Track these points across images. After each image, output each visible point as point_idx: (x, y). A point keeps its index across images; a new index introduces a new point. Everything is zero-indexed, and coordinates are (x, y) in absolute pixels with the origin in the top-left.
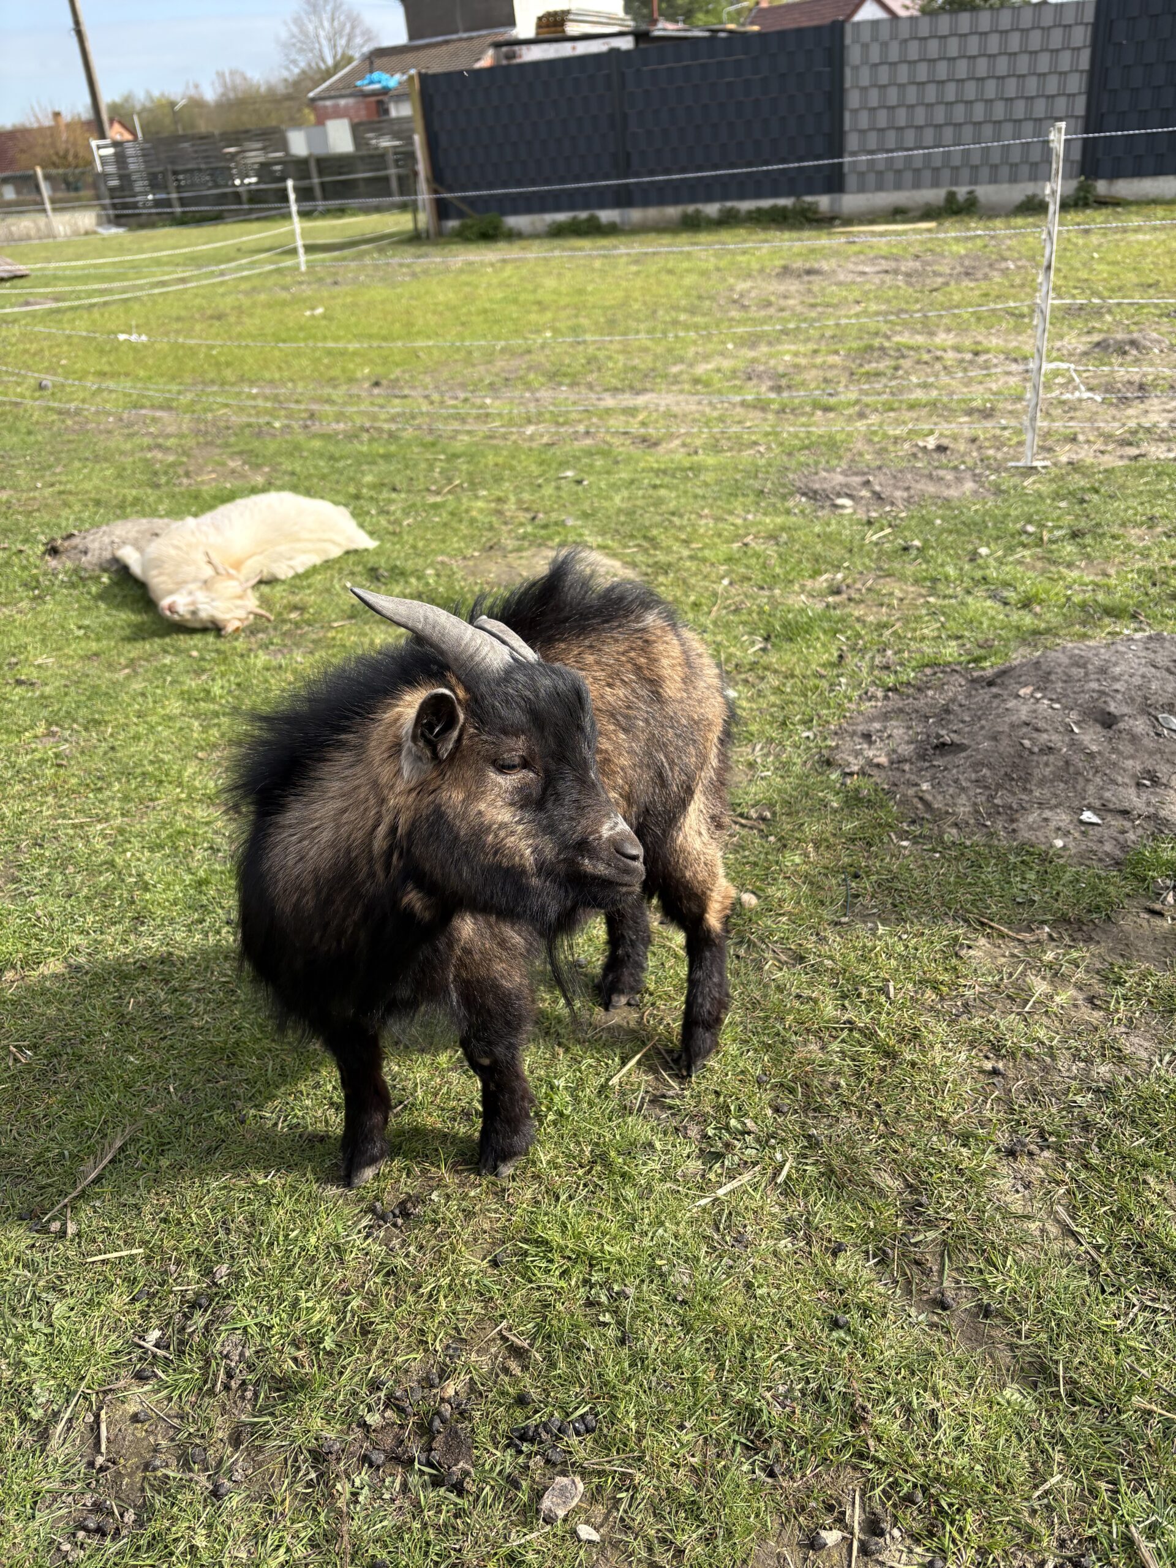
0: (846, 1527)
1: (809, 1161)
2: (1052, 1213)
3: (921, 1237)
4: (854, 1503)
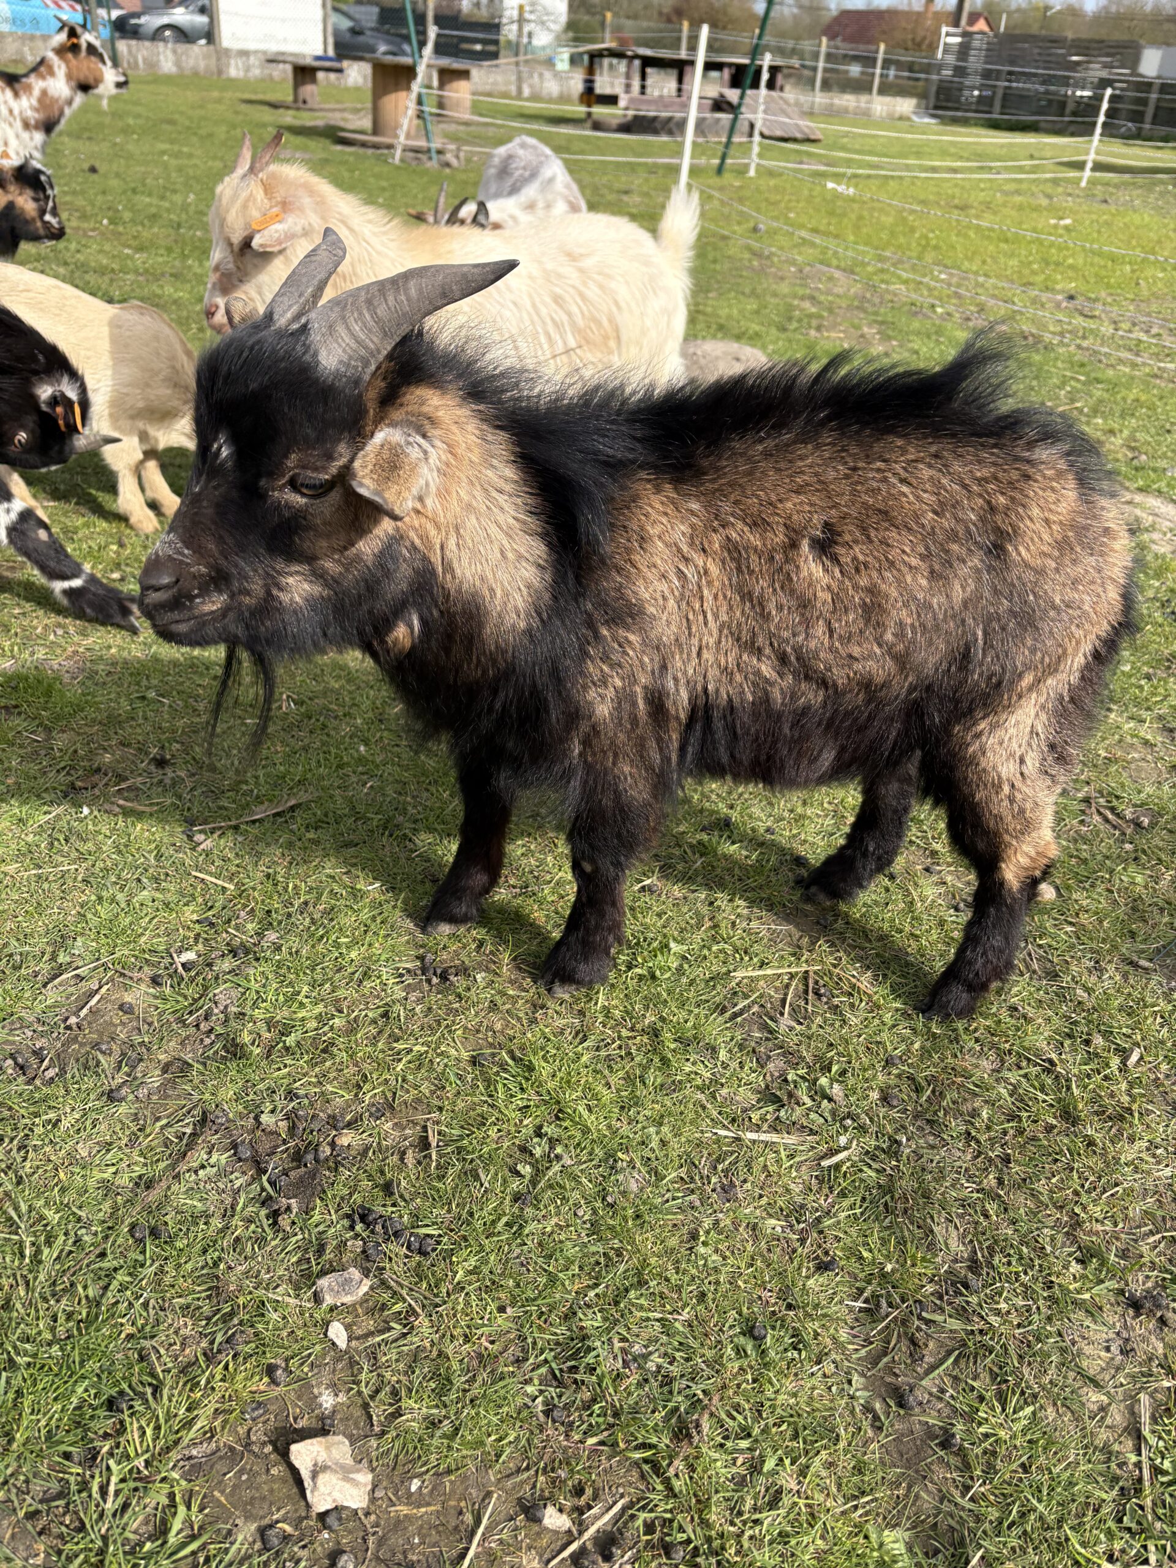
0: (580, 1524)
1: (875, 1165)
2: (1132, 1400)
3: (938, 1318)
4: (611, 1507)
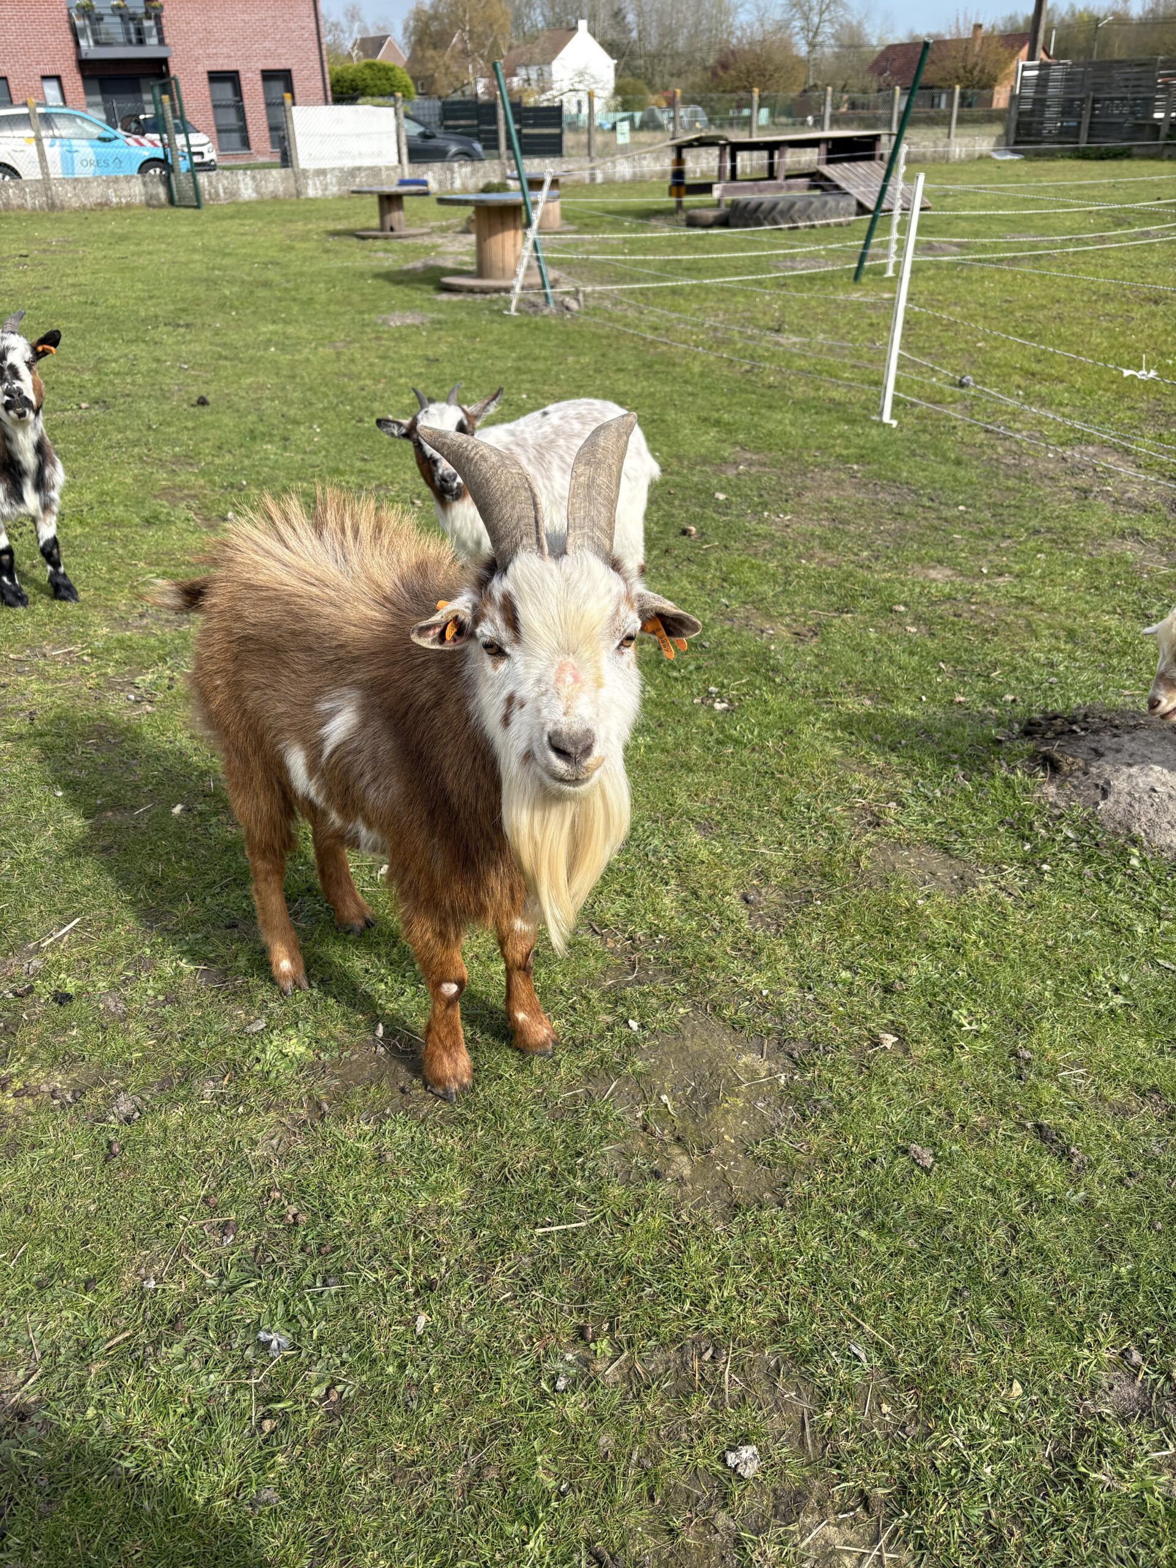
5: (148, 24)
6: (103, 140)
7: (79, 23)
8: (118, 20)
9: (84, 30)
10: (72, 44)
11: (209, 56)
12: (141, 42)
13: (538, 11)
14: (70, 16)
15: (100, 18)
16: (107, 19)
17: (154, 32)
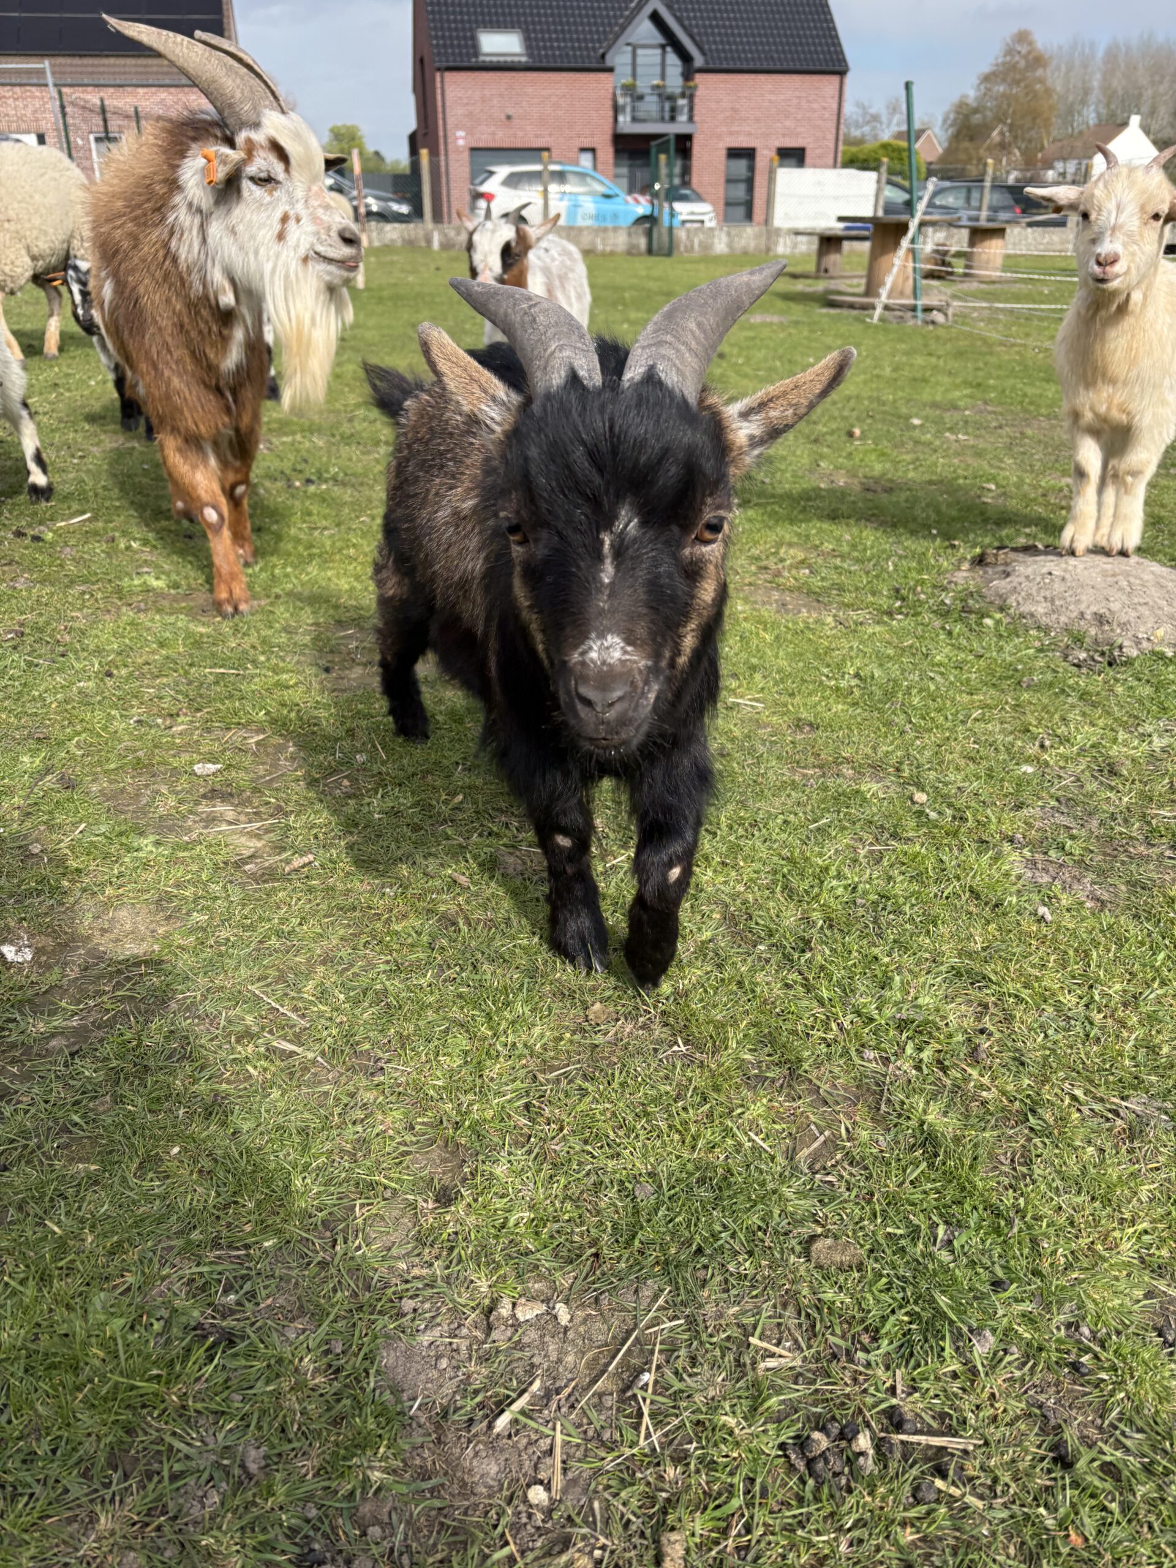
5: (682, 102)
6: (607, 197)
7: (621, 101)
8: (655, 99)
9: (624, 107)
10: (611, 120)
11: (731, 133)
12: (673, 119)
13: (1092, 108)
14: (614, 95)
15: (641, 98)
16: (648, 99)
17: (686, 110)
